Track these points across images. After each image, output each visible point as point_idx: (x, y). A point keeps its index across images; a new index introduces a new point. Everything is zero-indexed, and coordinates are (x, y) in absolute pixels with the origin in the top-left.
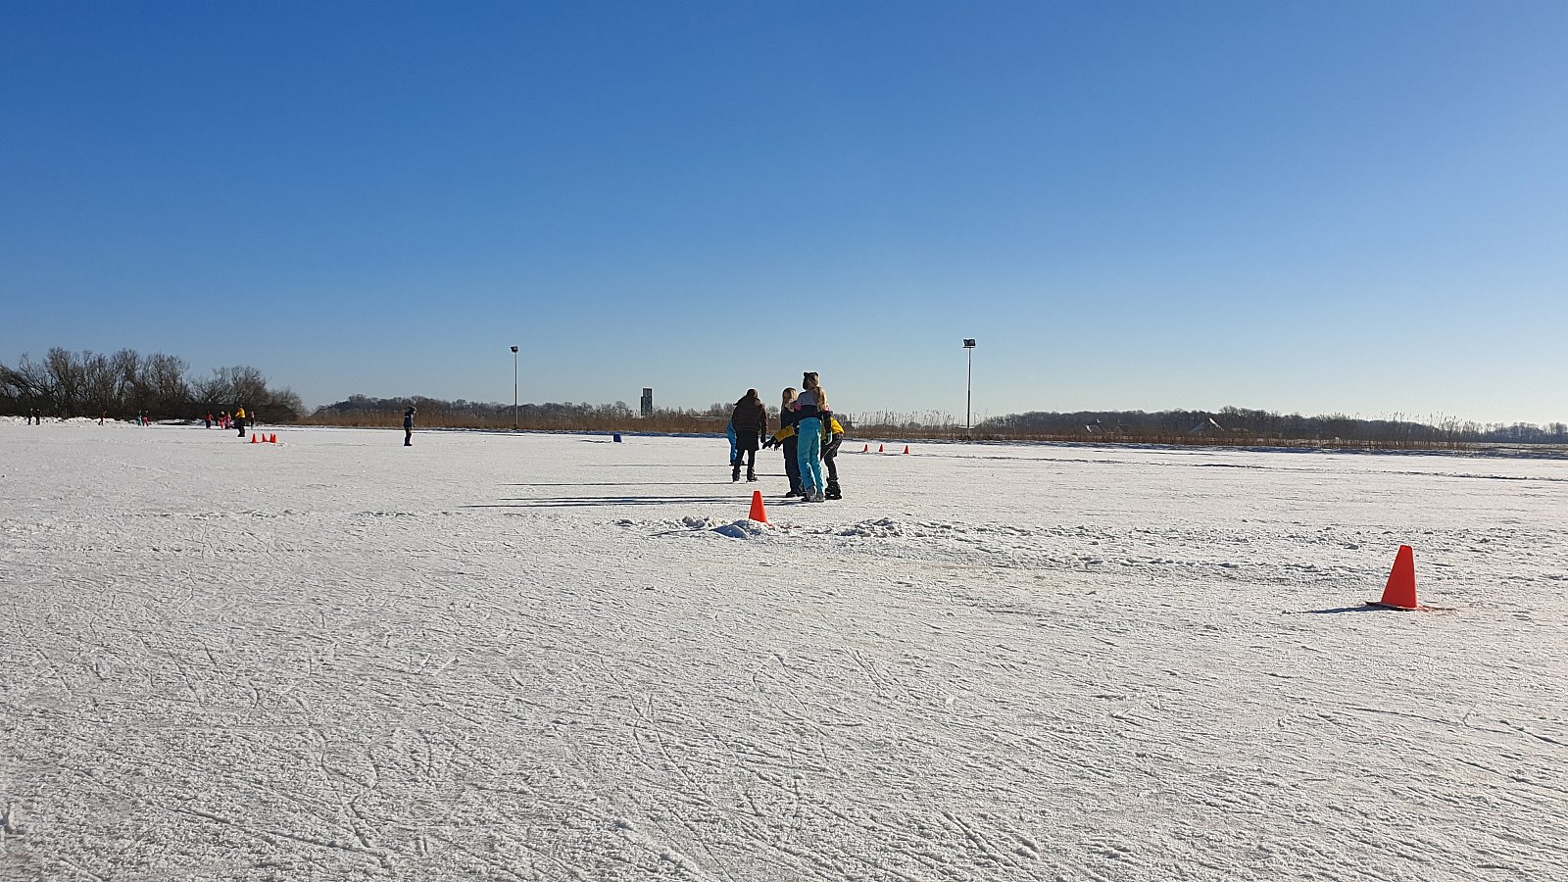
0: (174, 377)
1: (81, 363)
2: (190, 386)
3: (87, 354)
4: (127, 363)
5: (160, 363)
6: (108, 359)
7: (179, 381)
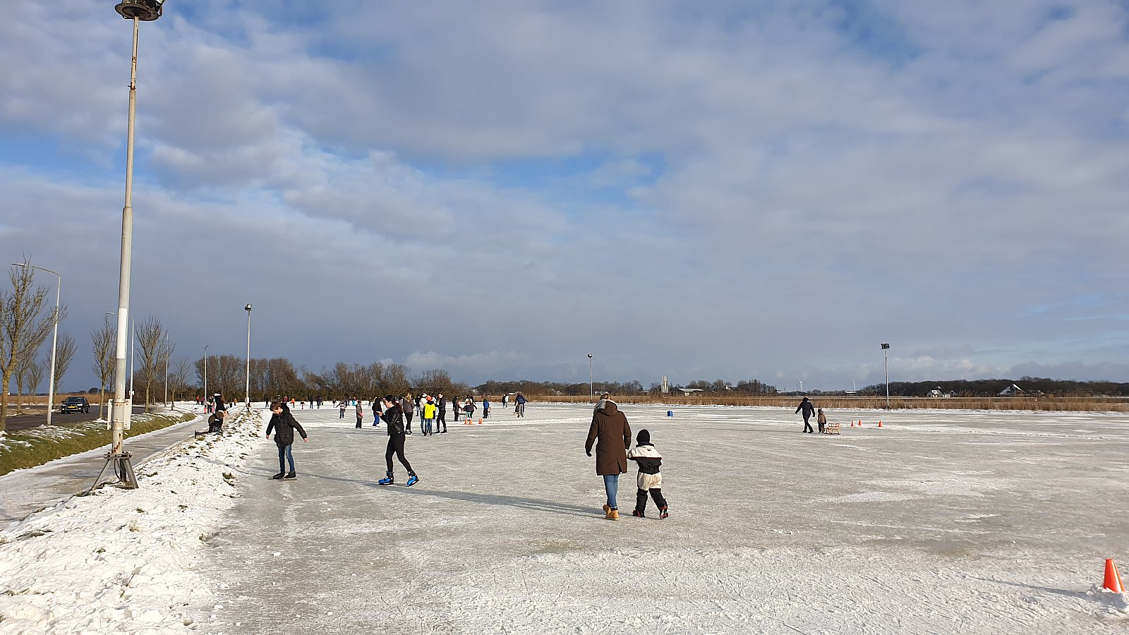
0: (401, 377)
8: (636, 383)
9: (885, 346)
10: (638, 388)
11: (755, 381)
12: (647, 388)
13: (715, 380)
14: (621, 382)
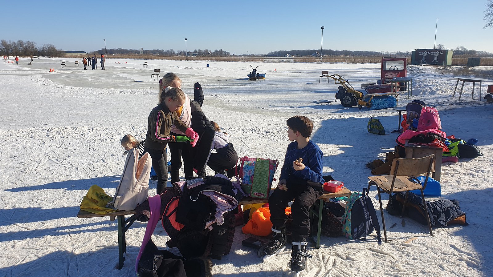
0: (33, 46)
1: (9, 43)
2: (38, 48)
3: (10, 41)
4: (20, 43)
5: (29, 43)
6: (16, 42)
7: (35, 47)
8: (172, 50)
9: (186, 39)
10: (173, 52)
11: (222, 50)
12: (176, 52)
13: (205, 49)
14: (165, 50)
